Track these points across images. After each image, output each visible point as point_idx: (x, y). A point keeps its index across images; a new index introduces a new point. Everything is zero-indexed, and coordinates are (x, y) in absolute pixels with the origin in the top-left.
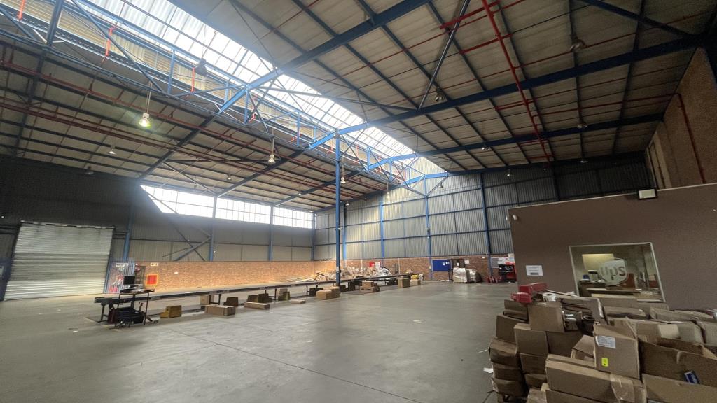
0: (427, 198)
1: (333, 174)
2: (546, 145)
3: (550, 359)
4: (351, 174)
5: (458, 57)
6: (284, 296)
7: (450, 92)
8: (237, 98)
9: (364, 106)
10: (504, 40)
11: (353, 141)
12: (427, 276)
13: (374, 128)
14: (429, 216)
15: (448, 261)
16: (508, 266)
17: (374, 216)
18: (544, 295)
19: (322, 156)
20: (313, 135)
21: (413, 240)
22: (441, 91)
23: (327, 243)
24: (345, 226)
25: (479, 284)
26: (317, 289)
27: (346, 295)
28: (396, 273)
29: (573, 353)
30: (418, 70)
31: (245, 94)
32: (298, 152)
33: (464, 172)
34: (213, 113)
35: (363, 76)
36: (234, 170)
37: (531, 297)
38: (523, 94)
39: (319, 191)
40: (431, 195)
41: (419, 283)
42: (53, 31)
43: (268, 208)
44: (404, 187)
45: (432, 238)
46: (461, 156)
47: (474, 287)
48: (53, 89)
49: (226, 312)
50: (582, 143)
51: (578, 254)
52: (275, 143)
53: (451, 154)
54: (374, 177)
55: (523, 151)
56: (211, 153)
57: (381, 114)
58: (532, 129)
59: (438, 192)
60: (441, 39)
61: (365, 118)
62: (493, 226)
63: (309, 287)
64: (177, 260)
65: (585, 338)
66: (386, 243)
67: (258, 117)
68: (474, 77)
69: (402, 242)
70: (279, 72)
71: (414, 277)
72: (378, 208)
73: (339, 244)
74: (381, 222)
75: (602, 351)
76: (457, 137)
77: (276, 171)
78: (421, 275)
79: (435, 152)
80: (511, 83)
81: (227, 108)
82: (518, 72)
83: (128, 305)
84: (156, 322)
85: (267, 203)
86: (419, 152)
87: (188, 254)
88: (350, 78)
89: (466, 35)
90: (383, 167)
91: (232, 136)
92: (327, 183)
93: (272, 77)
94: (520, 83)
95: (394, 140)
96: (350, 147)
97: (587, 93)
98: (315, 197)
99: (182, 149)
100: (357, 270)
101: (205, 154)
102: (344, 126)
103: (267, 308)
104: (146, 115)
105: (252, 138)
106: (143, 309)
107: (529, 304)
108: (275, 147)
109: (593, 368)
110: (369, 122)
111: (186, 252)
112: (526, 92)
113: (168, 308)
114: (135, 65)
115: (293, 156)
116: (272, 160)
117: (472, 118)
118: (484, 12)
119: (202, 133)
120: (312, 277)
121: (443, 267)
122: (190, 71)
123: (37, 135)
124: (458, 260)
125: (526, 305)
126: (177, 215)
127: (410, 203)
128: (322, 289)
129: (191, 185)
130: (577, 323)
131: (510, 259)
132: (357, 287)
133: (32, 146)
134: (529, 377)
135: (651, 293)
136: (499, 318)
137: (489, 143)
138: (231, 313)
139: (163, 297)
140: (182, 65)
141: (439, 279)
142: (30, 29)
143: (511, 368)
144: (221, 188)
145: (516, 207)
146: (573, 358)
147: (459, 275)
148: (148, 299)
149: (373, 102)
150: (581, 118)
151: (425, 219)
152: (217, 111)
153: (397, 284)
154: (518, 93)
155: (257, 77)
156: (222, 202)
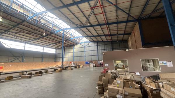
0: (85, 47)
1: (62, 40)
2: (111, 37)
3: (109, 86)
4: (66, 40)
5: (94, 15)
6: (46, 71)
7: (92, 23)
8: (34, 16)
10: (104, 14)
11: (67, 32)
13: (73, 29)
17: (72, 51)
18: (108, 71)
19: (59, 35)
20: (57, 29)
21: (81, 57)
22: (90, 23)
23: (59, 57)
24: (64, 53)
25: (96, 67)
27: (64, 71)
28: (77, 65)
29: (113, 84)
30: (85, 17)
31: (36, 15)
32: (52, 33)
33: (94, 42)
35: (71, 16)
36: (32, 36)
39: (57, 44)
41: (82, 67)
43: (42, 48)
44: (79, 44)
45: (86, 57)
46: (93, 38)
47: (94, 68)
49: (28, 77)
50: (117, 38)
51: (115, 61)
52: (45, 30)
53: (91, 37)
54: (72, 41)
55: (106, 38)
56: (24, 31)
57: (76, 26)
58: (108, 34)
59: (88, 46)
60: (90, 11)
61: (71, 27)
62: (99, 54)
63: (54, 69)
64: (11, 62)
66: (75, 57)
67: (40, 22)
68: (97, 21)
69: (78, 57)
70: (48, 11)
72: (73, 49)
73: (62, 58)
74: (74, 52)
76: (93, 34)
77: (45, 37)
78: (83, 65)
79: (87, 36)
80: (104, 23)
81: (30, 19)
82: (106, 21)
85: (42, 46)
86: (84, 36)
88: (67, 16)
89: (96, 11)
90: (75, 39)
91: (32, 27)
92: (60, 42)
93: (45, 12)
95: (78, 33)
97: (119, 27)
98: (56, 45)
99: (14, 29)
100: (67, 64)
101: (22, 31)
102: (65, 28)
103: (41, 75)
104: (1, 17)
105: (39, 28)
107: (105, 73)
111: (14, 59)
112: (107, 25)
113: (8, 77)
115: (50, 34)
116: (44, 35)
117: (96, 30)
118: (100, 7)
119: (21, 25)
120: (55, 66)
121: (88, 63)
122: (18, 6)
124: (91, 62)
127: (81, 48)
128: (57, 69)
129: (17, 40)
131: (102, 62)
132: (67, 69)
134: (105, 88)
135: (127, 68)
137: (99, 36)
138: (30, 77)
139: (6, 74)
140: (15, 4)
141: (87, 66)
143: (101, 87)
144: (27, 41)
147: (91, 65)
148: (0, 75)
149: (73, 23)
150: (117, 32)
151: (84, 52)
152: (27, 19)
153: (77, 67)
154: (106, 26)
155: (41, 12)
156: (27, 45)
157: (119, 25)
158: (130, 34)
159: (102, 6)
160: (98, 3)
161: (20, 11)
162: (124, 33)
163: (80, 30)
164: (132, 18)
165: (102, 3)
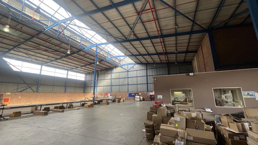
0: (128, 71)
1: (94, 60)
2: (166, 57)
3: (162, 125)
4: (101, 61)
5: (141, 24)
6: (71, 106)
7: (138, 35)
8: (54, 25)
9: (108, 36)
10: (156, 21)
11: (102, 48)
12: (126, 99)
13: (111, 45)
15: (134, 93)
16: (153, 95)
17: (109, 77)
18: (162, 105)
19: (90, 53)
20: (87, 45)
21: (122, 86)
22: (135, 35)
23: (90, 86)
24: (98, 80)
25: (143, 101)
26: (85, 104)
27: (96, 106)
28: (116, 97)
29: (168, 123)
30: (128, 26)
31: (58, 24)
32: (80, 50)
33: (141, 63)
34: (43, 30)
35: (108, 25)
36: (50, 55)
37: (158, 105)
38: (160, 39)
39: (88, 66)
40: (130, 70)
41: (123, 101)
43: (66, 72)
44: (120, 67)
45: (129, 86)
46: (140, 58)
47: (142, 102)
49: (44, 114)
50: (176, 57)
51: (173, 92)
52: (71, 46)
53: (137, 57)
54: (110, 62)
55: (159, 58)
56: (41, 47)
57: (114, 40)
58: (162, 51)
59: (132, 69)
60: (136, 17)
61: (107, 40)
62: (149, 82)
63: (82, 103)
64: (20, 92)
65: (172, 118)
66: (112, 86)
67: (64, 34)
68: (146, 32)
69: (118, 87)
70: (74, 18)
71: (122, 99)
72: (110, 74)
73: (95, 86)
74: (111, 79)
75: (176, 122)
76: (140, 51)
78: (124, 98)
79: (132, 55)
80: (157, 35)
81: (50, 29)
82: (160, 32)
84: (7, 119)
85: (65, 69)
86: (126, 55)
87: (26, 89)
88: (102, 25)
89: (145, 17)
90: (113, 59)
91: (51, 41)
92: (91, 63)
93: (71, 19)
94: (160, 36)
95: (118, 50)
96: (101, 51)
97: (178, 42)
98: (86, 68)
99: (26, 44)
100: (101, 96)
101: (37, 47)
102: (99, 43)
103: (63, 111)
104: (8, 26)
105: (61, 43)
107: (157, 108)
108: (70, 47)
109: (173, 127)
110: (109, 42)
111: (25, 88)
115: (78, 52)
116: (69, 53)
117: (145, 45)
118: (150, 10)
119: (37, 38)
120: (83, 99)
121: (132, 96)
122: (32, 11)
124: (137, 93)
125: (156, 108)
126: (21, 72)
127: (122, 73)
128: (87, 104)
129: (30, 60)
130: (171, 113)
131: (153, 93)
132: (101, 103)
134: (156, 131)
135: (191, 104)
136: (148, 113)
137: (149, 54)
138: (46, 114)
140: (28, 7)
141: (130, 100)
143: (151, 129)
144: (45, 62)
145: (156, 76)
146: (168, 125)
147: (137, 98)
149: (111, 35)
150: (176, 49)
151: (127, 79)
152: (45, 29)
153: (116, 101)
154: (159, 39)
155: (65, 18)
156: (44, 68)
157: (180, 38)
158: (196, 52)
159: (154, 9)
160: (148, 5)
161: (34, 18)
162: (187, 50)
163: (121, 45)
164: (199, 27)
165: (154, 5)
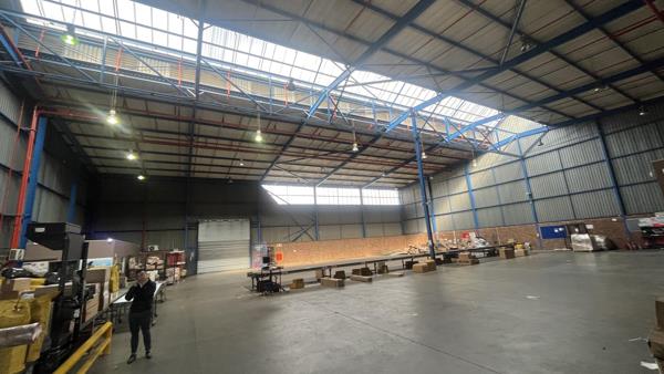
0: (523, 159)
1: (413, 151)
6: (383, 269)
8: (319, 102)
9: (437, 78)
11: (428, 115)
12: (535, 245)
13: (449, 98)
14: (528, 178)
15: (562, 227)
16: (657, 227)
17: (462, 186)
19: (401, 136)
20: (390, 118)
21: (512, 207)
23: (415, 217)
24: (432, 200)
25: (613, 253)
26: (412, 263)
27: (442, 268)
28: (496, 243)
31: (325, 97)
32: (377, 137)
33: (570, 121)
34: (303, 119)
36: (325, 162)
38: (652, 7)
40: (529, 155)
41: (526, 253)
42: (198, 86)
43: (357, 191)
44: (491, 151)
45: (536, 203)
46: (568, 105)
48: (203, 127)
49: (337, 284)
52: (356, 133)
53: (549, 105)
59: (537, 150)
61: (438, 90)
62: (624, 178)
63: (405, 261)
64: (294, 241)
66: (479, 212)
69: (498, 210)
70: (352, 69)
71: (518, 246)
72: (465, 178)
73: (428, 217)
74: (470, 191)
76: (556, 83)
77: (360, 157)
78: (527, 244)
79: (527, 106)
81: (314, 112)
83: (268, 278)
84: (288, 292)
86: (505, 111)
87: (301, 235)
88: (418, 55)
90: (465, 134)
91: (321, 134)
92: (408, 161)
95: (473, 105)
96: (426, 122)
98: (399, 175)
99: (286, 153)
100: (450, 241)
101: (302, 153)
102: (419, 103)
103: (370, 280)
104: (259, 132)
105: (336, 132)
106: (278, 281)
108: (356, 136)
111: (299, 234)
113: (294, 281)
114: (247, 96)
115: (374, 141)
116: (355, 149)
119: (298, 136)
121: (555, 234)
122: (283, 89)
123: (199, 160)
124: (577, 226)
126: (289, 205)
127: (503, 168)
128: (417, 262)
133: (198, 168)
137: (603, 82)
138: (341, 285)
139: (289, 272)
140: (277, 87)
141: (553, 247)
142: (185, 90)
144: (317, 179)
147: (579, 242)
148: (280, 273)
149: (445, 72)
151: (524, 183)
152: (307, 116)
153: (498, 254)
155: (334, 79)
156: (320, 190)
161: (289, 101)
